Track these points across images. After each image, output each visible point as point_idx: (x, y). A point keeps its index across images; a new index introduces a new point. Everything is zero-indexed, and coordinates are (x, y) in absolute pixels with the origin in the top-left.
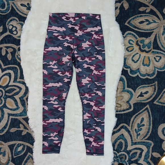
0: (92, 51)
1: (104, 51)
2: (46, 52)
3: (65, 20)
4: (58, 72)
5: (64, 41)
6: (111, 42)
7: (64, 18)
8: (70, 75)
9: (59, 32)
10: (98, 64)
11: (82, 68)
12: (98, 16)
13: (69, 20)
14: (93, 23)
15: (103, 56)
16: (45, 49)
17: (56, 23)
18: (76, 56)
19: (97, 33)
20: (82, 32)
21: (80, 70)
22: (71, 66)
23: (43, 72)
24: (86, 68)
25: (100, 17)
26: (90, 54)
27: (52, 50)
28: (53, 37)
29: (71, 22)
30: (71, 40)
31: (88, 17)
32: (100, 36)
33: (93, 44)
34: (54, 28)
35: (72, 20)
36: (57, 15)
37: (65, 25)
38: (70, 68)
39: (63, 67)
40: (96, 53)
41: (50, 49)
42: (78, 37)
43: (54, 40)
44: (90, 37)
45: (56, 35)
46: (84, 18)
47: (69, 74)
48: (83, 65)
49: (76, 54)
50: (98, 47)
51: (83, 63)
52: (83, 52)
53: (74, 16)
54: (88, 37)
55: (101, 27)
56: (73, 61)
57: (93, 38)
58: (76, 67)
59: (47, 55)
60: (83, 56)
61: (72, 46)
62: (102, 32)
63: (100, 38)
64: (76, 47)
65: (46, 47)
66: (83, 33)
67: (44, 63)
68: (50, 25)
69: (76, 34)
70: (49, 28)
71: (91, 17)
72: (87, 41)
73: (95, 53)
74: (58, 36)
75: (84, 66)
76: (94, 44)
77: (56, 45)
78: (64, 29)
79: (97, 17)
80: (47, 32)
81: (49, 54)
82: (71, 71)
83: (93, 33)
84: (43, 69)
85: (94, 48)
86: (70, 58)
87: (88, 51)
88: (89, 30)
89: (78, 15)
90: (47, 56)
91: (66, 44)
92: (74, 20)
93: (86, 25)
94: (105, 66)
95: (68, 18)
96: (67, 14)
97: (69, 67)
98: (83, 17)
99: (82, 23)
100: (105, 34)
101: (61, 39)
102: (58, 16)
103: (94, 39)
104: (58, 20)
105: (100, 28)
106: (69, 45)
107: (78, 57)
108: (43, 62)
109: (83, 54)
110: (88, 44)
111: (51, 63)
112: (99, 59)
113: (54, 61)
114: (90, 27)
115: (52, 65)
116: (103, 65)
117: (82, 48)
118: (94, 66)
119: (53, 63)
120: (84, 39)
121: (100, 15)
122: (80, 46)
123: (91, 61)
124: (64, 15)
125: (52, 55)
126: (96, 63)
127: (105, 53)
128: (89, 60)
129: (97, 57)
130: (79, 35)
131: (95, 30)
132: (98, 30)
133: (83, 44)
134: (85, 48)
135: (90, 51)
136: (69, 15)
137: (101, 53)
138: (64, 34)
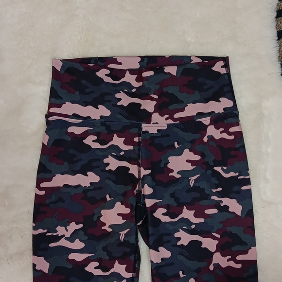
0: (203, 185)
1: (248, 182)
2: (43, 193)
3: (109, 80)
4: (87, 262)
5: (106, 153)
6: (269, 150)
7: (102, 74)
8: (130, 275)
9: (86, 121)
10: (229, 229)
11: (171, 243)
12: (222, 63)
13: (122, 80)
14: (205, 87)
15: (246, 198)
16: (39, 181)
17: (77, 93)
18: (149, 203)
19: (219, 120)
20: (167, 119)
21: (165, 253)
22: (132, 241)
23: (34, 266)
24: (186, 244)
25: (227, 66)
26: (198, 195)
27: (66, 186)
28: (69, 139)
29: (128, 85)
30: (131, 148)
31: (188, 66)
32: (232, 130)
33: (206, 160)
34: (69, 108)
35: (130, 78)
36: (78, 66)
37: (106, 98)
38: (128, 250)
39: (104, 243)
40: (220, 189)
41: (59, 180)
42: (153, 137)
43: (71, 151)
44: (197, 136)
45: (78, 131)
46: (172, 70)
47: (127, 270)
48: (177, 235)
49: (151, 197)
50: (225, 168)
51: (176, 227)
52: (172, 189)
53: (137, 66)
54: (189, 136)
55: (232, 98)
56: (140, 223)
57: (205, 139)
58: (151, 243)
59: (47, 202)
60: (172, 202)
61: (133, 169)
62: (236, 116)
63: (232, 137)
64: (148, 172)
65: (42, 175)
66: (170, 121)
67: (36, 233)
68: (55, 98)
69: (145, 127)
70: (53, 110)
71: (197, 68)
72: (187, 151)
73: (214, 191)
74: (85, 135)
75: (179, 239)
76: (211, 158)
77: (78, 166)
78: (103, 111)
79: (218, 67)
80: (48, 122)
81: (54, 198)
82: (132, 258)
83: (206, 121)
84: (35, 253)
85: (209, 172)
86: (127, 211)
87: (192, 183)
88: (191, 110)
89: (152, 62)
90: (48, 205)
91: (113, 164)
92: (137, 80)
93: (180, 96)
94: (253, 235)
95: (117, 74)
96: (113, 60)
97: (125, 243)
98: (167, 69)
99: (165, 89)
100: (247, 124)
101: (97, 146)
102: (82, 69)
103: (211, 143)
104: (84, 82)
105: (228, 103)
106: (125, 164)
107: (155, 207)
108: (35, 228)
109: (172, 195)
110: (188, 161)
111: (60, 230)
112: (230, 210)
113: (74, 223)
114: (194, 102)
115: (67, 239)
116: (245, 232)
117: (170, 174)
118: (215, 238)
119: (67, 230)
120: (176, 144)
121: (227, 58)
122: (162, 166)
123: (202, 220)
124: (102, 64)
125: (64, 201)
126: (221, 226)
127: (250, 190)
128: (196, 216)
129: (225, 206)
130: (158, 131)
131: (213, 112)
132: (225, 109)
133: (171, 159)
134: (178, 173)
135: (197, 185)
136: (121, 64)
137: (235, 188)
138: (104, 128)
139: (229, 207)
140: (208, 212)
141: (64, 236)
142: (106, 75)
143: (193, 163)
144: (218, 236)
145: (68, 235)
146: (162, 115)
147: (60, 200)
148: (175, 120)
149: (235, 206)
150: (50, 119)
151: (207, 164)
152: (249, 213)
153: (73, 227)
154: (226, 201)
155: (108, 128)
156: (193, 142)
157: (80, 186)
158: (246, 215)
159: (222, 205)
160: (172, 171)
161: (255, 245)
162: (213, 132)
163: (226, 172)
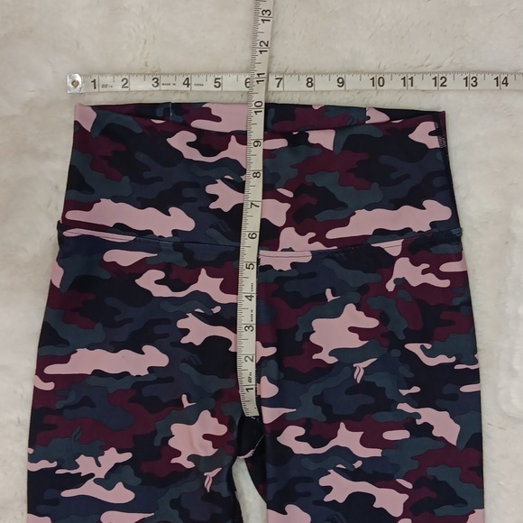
0: (382, 380)
1: (474, 377)
2: (50, 386)
3: (193, 155)
5: (182, 308)
7: (180, 141)
9: (143, 239)
10: (431, 471)
12: (431, 126)
13: (222, 155)
14: (393, 176)
15: (468, 411)
16: (42, 362)
17: (126, 179)
18: (270, 415)
20: (311, 241)
21: (298, 517)
24: (341, 500)
25: (441, 132)
26: (371, 400)
27: (97, 373)
28: (106, 275)
29: (234, 166)
31: (355, 131)
32: (447, 267)
33: (389, 328)
34: (108, 212)
36: (129, 122)
37: (187, 193)
39: (173, 492)
40: (416, 389)
41: (85, 361)
42: (281, 278)
43: (110, 301)
44: (371, 278)
45: (126, 258)
46: (324, 138)
48: (323, 482)
49: (272, 402)
50: (428, 346)
51: (323, 464)
52: (317, 388)
54: (355, 277)
55: (450, 201)
56: (249, 455)
57: (390, 286)
58: (270, 498)
59: (59, 405)
60: (317, 413)
62: (457, 239)
63: (446, 283)
64: (271, 351)
65: (49, 350)
66: (318, 246)
67: (36, 467)
68: (80, 190)
70: (72, 215)
71: (378, 134)
72: (350, 308)
73: (404, 392)
74: (141, 268)
75: (329, 489)
76: (400, 325)
78: (180, 220)
79: (422, 134)
80: (61, 239)
81: (72, 398)
83: (393, 247)
85: (396, 353)
86: (222, 430)
87: (359, 376)
88: (363, 223)
90: (60, 412)
91: (197, 331)
93: (340, 193)
94: (481, 486)
95: (211, 142)
96: (202, 111)
98: (315, 137)
99: (309, 179)
101: (164, 292)
102: (138, 130)
103: (403, 294)
104: (141, 157)
105: (443, 213)
106: (222, 332)
107: (280, 425)
108: (33, 458)
109: (318, 400)
110: (352, 329)
111: (85, 464)
112: (436, 433)
113: (113, 450)
114: (369, 208)
115: (98, 481)
116: (463, 479)
117: (315, 357)
118: (401, 490)
119: (99, 465)
120: (328, 292)
121: (443, 114)
122: (299, 338)
123: (377, 453)
124: (180, 119)
125: (93, 405)
126: (415, 465)
127: (478, 393)
128: (365, 442)
129: (426, 424)
130: (293, 265)
131: (409, 230)
132: (433, 224)
133: (317, 324)
134: (332, 353)
135: (370, 379)
136: (218, 119)
137: (447, 389)
138: (180, 255)
139: (432, 427)
140: (390, 435)
141: (91, 475)
142: (189, 144)
143: (362, 333)
144: (409, 485)
145: (101, 473)
146: (301, 232)
147: (86, 402)
148: (328, 243)
149: (445, 426)
150: (68, 233)
151: (391, 335)
152: (473, 442)
153: (112, 457)
154: (427, 415)
155: (188, 256)
156: (363, 290)
157: (126, 374)
158: (468, 445)
159: (419, 422)
160: (319, 349)
161: (482, 506)
162: (408, 272)
163: (430, 354)
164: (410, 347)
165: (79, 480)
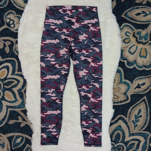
0: (89, 44)
1: (101, 43)
2: (43, 45)
3: (62, 12)
4: (56, 64)
5: (61, 34)
6: (108, 34)
7: (60, 11)
8: (67, 68)
9: (56, 24)
10: (95, 56)
11: (79, 60)
12: (95, 8)
13: (66, 13)
14: (90, 15)
15: (100, 48)
16: (42, 41)
17: (53, 16)
18: (73, 48)
19: (94, 25)
20: (79, 24)
21: (77, 62)
22: (68, 58)
23: (41, 65)
24: (83, 60)
25: (96, 9)
26: (87, 46)
27: (50, 43)
28: (50, 29)
29: (68, 14)
30: (68, 32)
31: (85, 9)
32: (97, 28)
34: (51, 20)
35: (68, 12)
37: (62, 18)
38: (67, 61)
39: (60, 59)
41: (48, 41)
42: (75, 30)
43: (51, 33)
44: (87, 30)
45: (53, 27)
46: (81, 10)
47: (67, 66)
49: (74, 46)
50: (95, 39)
51: (80, 55)
53: (71, 9)
54: (85, 30)
55: (98, 19)
56: (71, 54)
57: (90, 31)
58: (73, 59)
59: (44, 47)
60: (80, 48)
61: (69, 39)
62: (99, 24)
63: (97, 30)
64: (73, 39)
65: (43, 40)
66: (80, 25)
67: (41, 56)
68: (47, 17)
69: (73, 27)
70: (46, 21)
71: (88, 10)
72: (84, 34)
73: (92, 45)
74: (55, 28)
75: (81, 58)
76: (91, 36)
77: (53, 38)
78: (61, 22)
79: (94, 10)
80: (45, 24)
81: (46, 46)
82: (68, 63)
83: (90, 25)
84: (41, 61)
85: (91, 40)
86: (67, 50)
87: (85, 43)
88: (86, 22)
89: (75, 8)
90: (45, 48)
91: (63, 37)
92: (71, 13)
93: (83, 18)
94: (102, 58)
95: (65, 11)
96: (64, 7)
97: (66, 59)
98: (79, 10)
99: (79, 16)
100: (102, 26)
101: (59, 32)
102: (55, 9)
104: (55, 13)
105: (97, 20)
106: (67, 37)
107: (75, 49)
108: (41, 55)
109: (80, 46)
110: (84, 37)
111: (48, 55)
113: (52, 54)
114: (87, 20)
115: (50, 58)
116: (100, 57)
117: (79, 40)
118: (91, 58)
119: (50, 55)
120: (81, 32)
121: (97, 7)
122: (77, 38)
123: (88, 53)
124: (61, 8)
125: (49, 47)
126: (93, 55)
127: (102, 45)
128: (86, 52)
129: (94, 49)
130: (76, 28)
131: (92, 23)
132: (95, 22)
133: (80, 36)
134: (82, 40)
135: (87, 43)
136: (66, 8)
137: (97, 45)
138: (61, 27)
140: (90, 51)
142: (62, 11)
143: (86, 37)
144: (92, 58)
146: (77, 23)
148: (81, 25)
149: (97, 50)
150: (45, 23)
151: (90, 38)
152: (101, 52)
155: (62, 27)
157: (54, 43)
161: (102, 60)
162: (92, 28)
163: (95, 40)
164: (92, 39)
165: (47, 58)
